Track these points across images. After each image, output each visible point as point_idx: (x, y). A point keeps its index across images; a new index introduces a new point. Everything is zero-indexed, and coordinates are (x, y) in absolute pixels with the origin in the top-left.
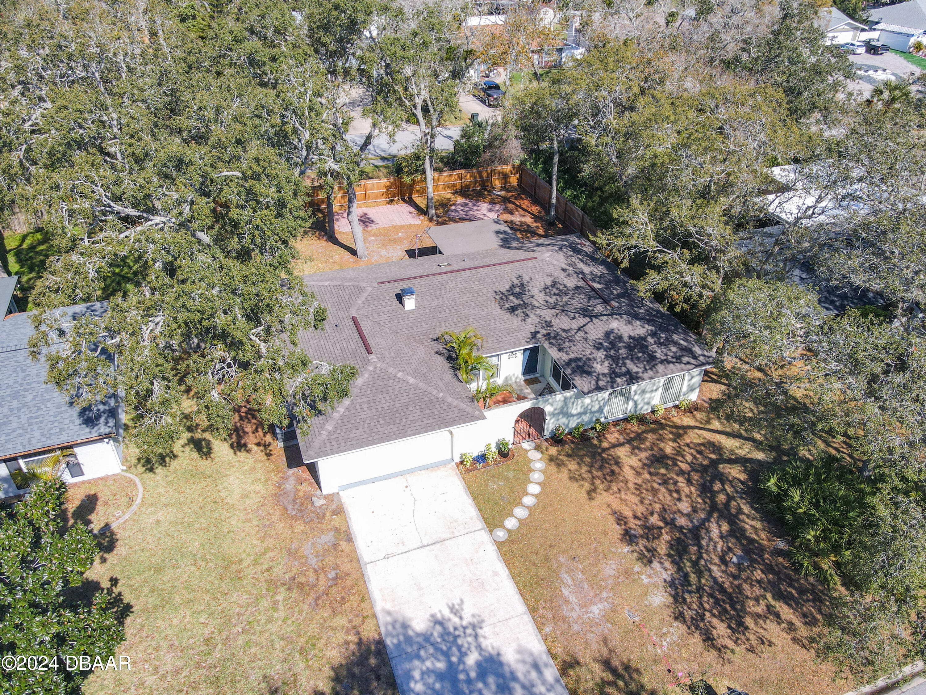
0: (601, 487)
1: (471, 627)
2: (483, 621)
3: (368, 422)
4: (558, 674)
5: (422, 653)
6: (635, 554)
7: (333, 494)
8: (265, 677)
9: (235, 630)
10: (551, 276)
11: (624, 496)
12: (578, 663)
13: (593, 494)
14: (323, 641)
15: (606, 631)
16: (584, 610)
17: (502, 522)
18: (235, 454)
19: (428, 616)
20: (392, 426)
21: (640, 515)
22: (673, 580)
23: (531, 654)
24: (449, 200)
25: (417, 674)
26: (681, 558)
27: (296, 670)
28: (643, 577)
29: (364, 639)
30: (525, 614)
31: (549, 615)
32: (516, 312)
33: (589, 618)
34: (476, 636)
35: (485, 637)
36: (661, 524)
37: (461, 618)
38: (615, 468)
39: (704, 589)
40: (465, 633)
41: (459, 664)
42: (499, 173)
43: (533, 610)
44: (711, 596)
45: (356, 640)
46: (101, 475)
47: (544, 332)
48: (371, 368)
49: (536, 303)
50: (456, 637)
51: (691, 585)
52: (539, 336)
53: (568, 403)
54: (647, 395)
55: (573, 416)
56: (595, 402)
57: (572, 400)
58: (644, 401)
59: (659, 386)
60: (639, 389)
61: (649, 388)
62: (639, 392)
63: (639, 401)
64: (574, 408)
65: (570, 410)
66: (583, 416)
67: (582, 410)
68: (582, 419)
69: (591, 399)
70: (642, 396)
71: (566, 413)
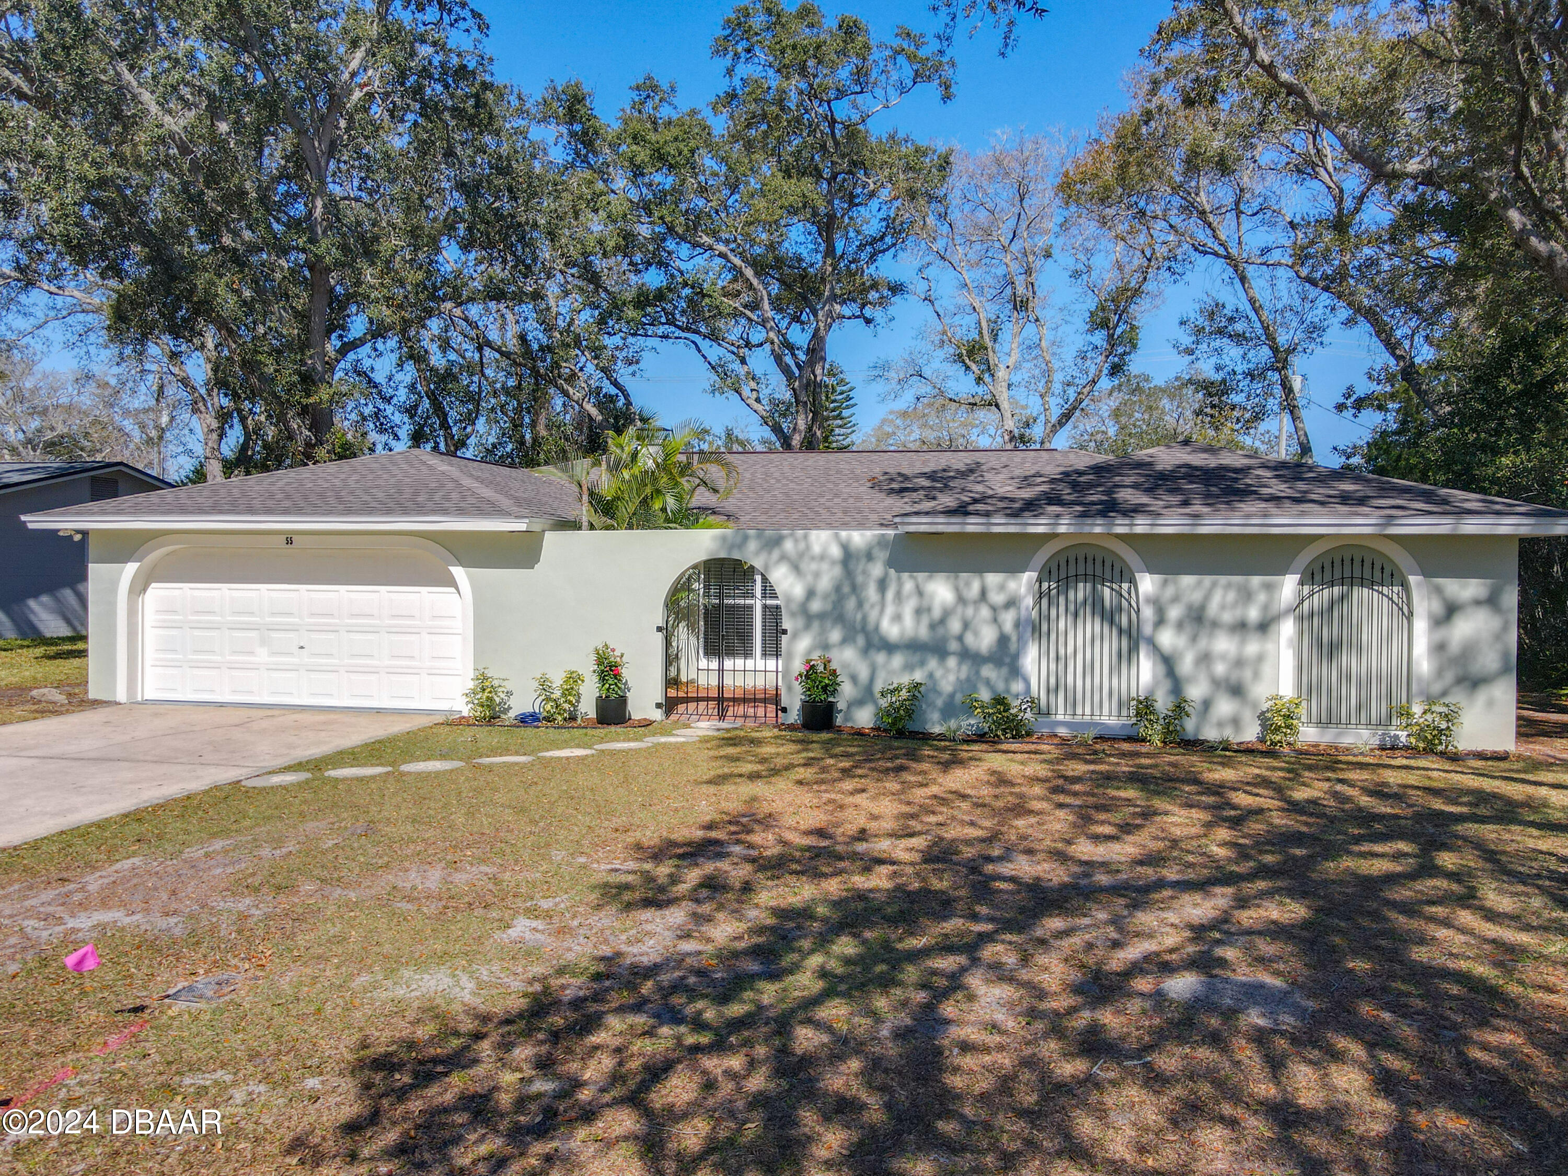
17: (339, 768)
53: (860, 579)
54: (1224, 644)
55: (889, 647)
56: (977, 610)
57: (877, 570)
58: (1208, 667)
59: (1274, 610)
60: (1176, 599)
61: (1223, 607)
62: (1174, 613)
63: (1186, 665)
64: (890, 610)
65: (873, 615)
66: (933, 663)
67: (923, 632)
68: (931, 676)
69: (957, 590)
70: (1194, 639)
71: (858, 626)
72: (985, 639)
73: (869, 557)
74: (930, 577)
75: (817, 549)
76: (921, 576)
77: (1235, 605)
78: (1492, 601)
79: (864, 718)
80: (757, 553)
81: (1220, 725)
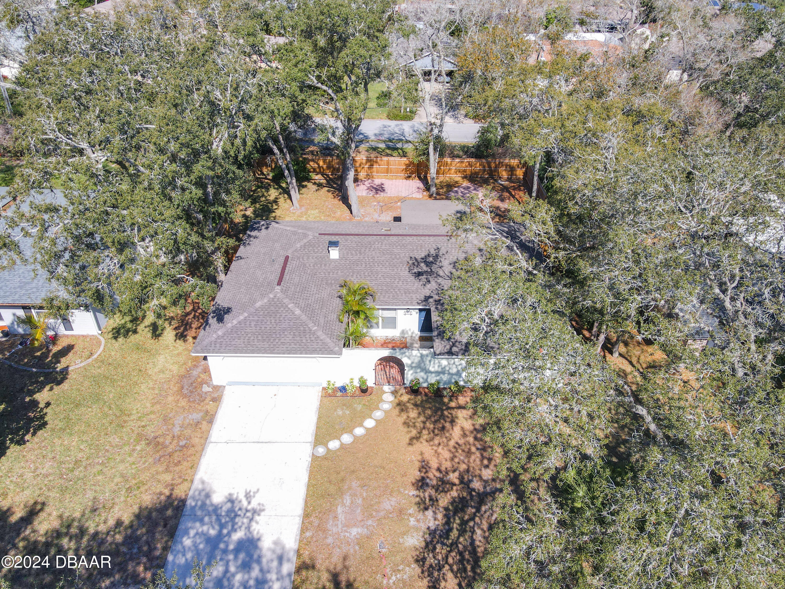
0: (425, 437)
1: (252, 512)
2: (264, 510)
3: (249, 335)
4: (294, 570)
5: (206, 519)
6: (418, 499)
7: (220, 387)
8: (95, 498)
9: (97, 461)
10: (466, 253)
11: (440, 450)
12: (313, 567)
13: (415, 441)
14: (146, 487)
15: (352, 551)
16: (345, 528)
17: (328, 442)
18: (175, 341)
19: (227, 494)
20: (265, 343)
21: (443, 469)
22: (435, 531)
23: (283, 548)
24: (456, 182)
25: (192, 533)
26: (455, 513)
27: (117, 500)
28: (412, 519)
29: (174, 496)
30: (299, 516)
31: (316, 522)
32: (420, 277)
33: (345, 536)
34: (251, 520)
35: (257, 523)
36: (457, 481)
37: (249, 503)
38: (448, 425)
39: (457, 546)
40: (245, 514)
41: (226, 535)
42: (507, 166)
43: (306, 515)
44: (461, 554)
45: (168, 493)
46: (84, 333)
47: (437, 297)
48: (271, 296)
49: (441, 273)
50: (236, 515)
51: (448, 539)
52: (431, 300)
53: (424, 360)
55: (431, 373)
56: (452, 366)
57: (429, 358)
64: (432, 365)
65: (427, 367)
66: (441, 375)
67: (440, 370)
68: (441, 377)
69: (448, 362)
71: (424, 369)
72: (454, 370)
73: (427, 356)
74: (442, 360)
75: (414, 354)
76: (439, 360)
79: (425, 385)
80: (399, 355)
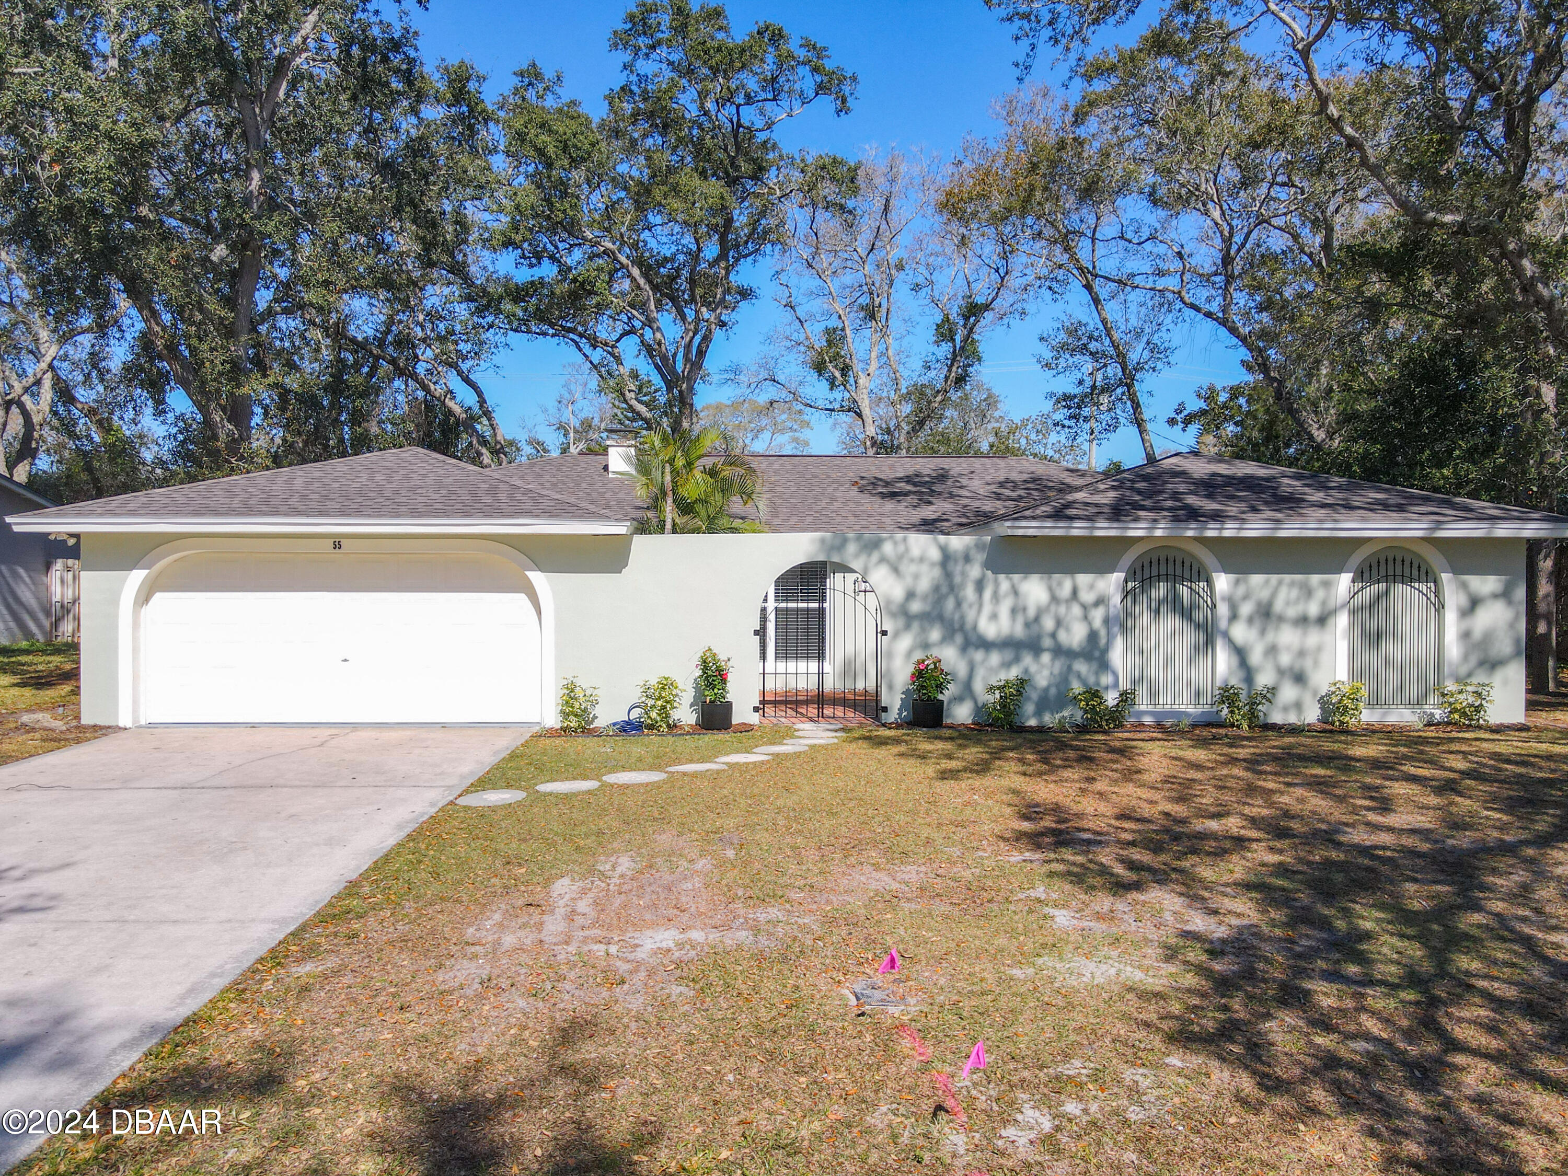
13: (967, 775)
17: (538, 784)
47: (962, 520)
52: (944, 524)
53: (958, 579)
54: (1288, 637)
55: (986, 645)
56: (1068, 608)
57: (975, 571)
58: (1275, 658)
59: (1331, 605)
60: (1246, 597)
61: (1288, 603)
62: (1246, 609)
63: (1256, 657)
64: (987, 608)
65: (970, 615)
66: (1028, 660)
67: (1019, 631)
68: (1026, 671)
69: (1050, 589)
70: (1263, 632)
71: (957, 626)
72: (1076, 635)
73: (967, 559)
74: (1025, 578)
75: (916, 552)
76: (1016, 577)
77: (1298, 600)
78: (1505, 595)
79: (962, 714)
80: (857, 556)
81: (1286, 709)
